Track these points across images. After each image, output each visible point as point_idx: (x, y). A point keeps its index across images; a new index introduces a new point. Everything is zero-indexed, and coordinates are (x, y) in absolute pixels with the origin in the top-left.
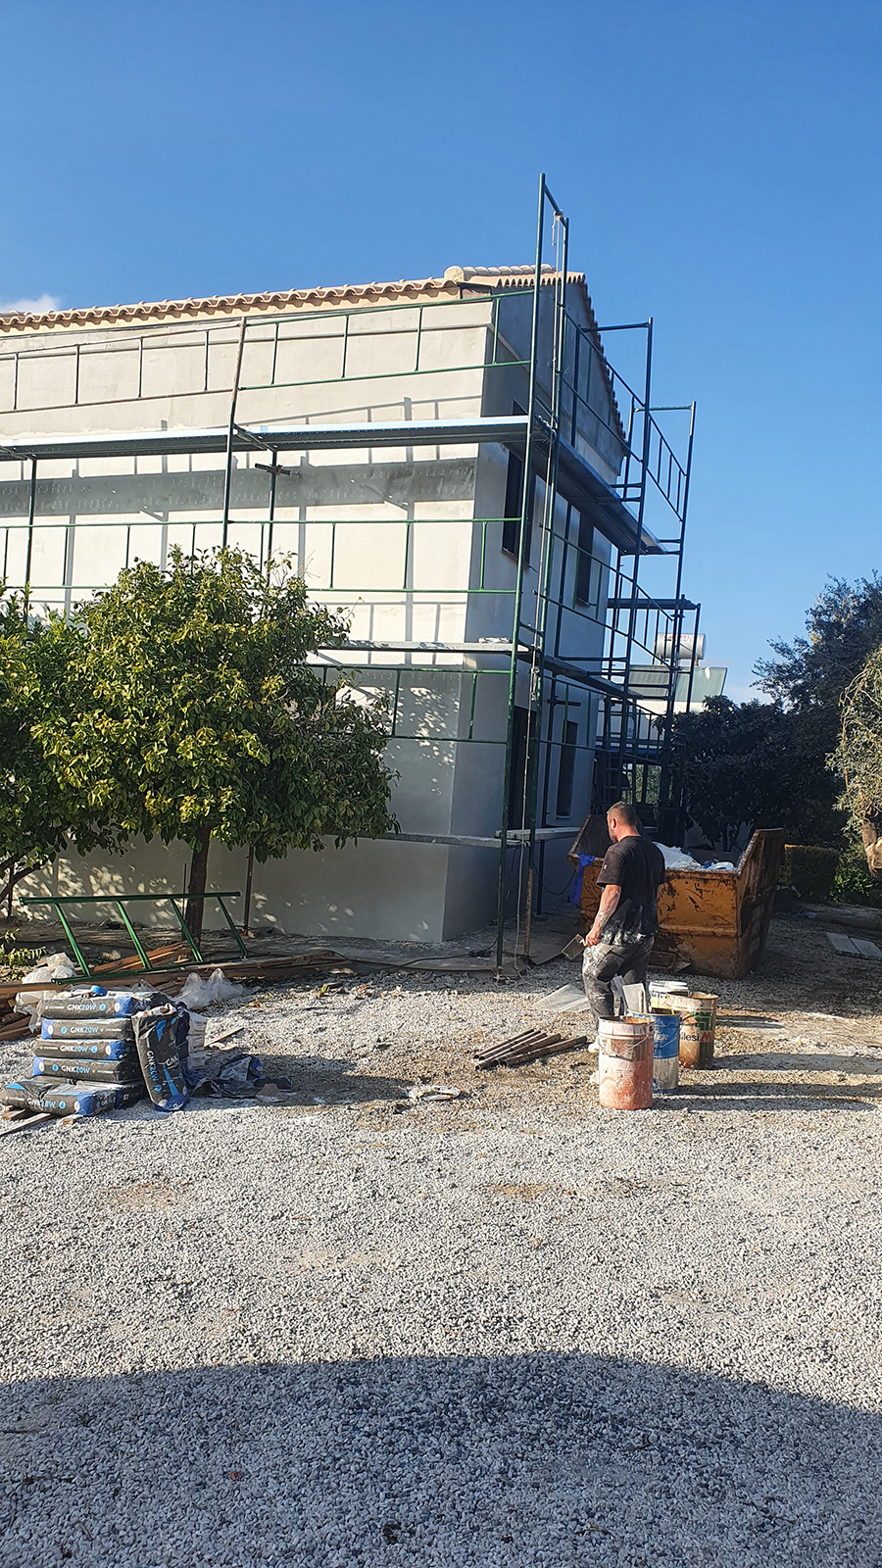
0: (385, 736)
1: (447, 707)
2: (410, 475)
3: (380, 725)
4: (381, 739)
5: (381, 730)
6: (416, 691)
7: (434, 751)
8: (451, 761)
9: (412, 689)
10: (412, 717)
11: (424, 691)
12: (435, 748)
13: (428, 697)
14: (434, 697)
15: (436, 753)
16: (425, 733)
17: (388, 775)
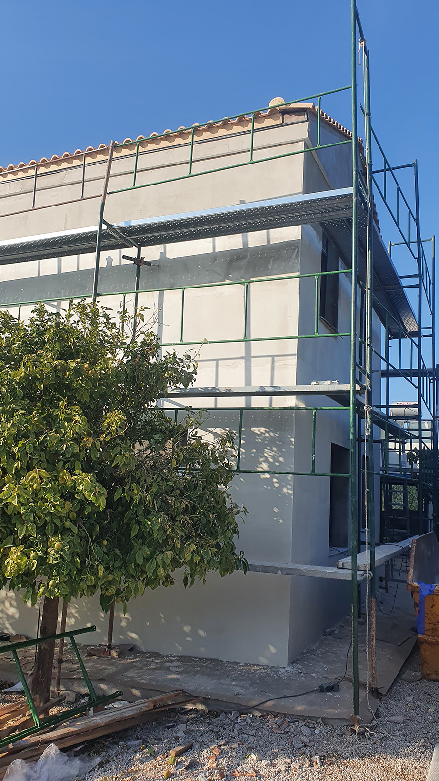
0: (230, 471)
1: (283, 443)
2: (246, 258)
3: (226, 461)
4: (227, 474)
5: (227, 465)
6: (256, 430)
7: (273, 483)
8: (290, 492)
9: (253, 429)
10: (253, 453)
11: (263, 429)
12: (275, 480)
13: (267, 435)
14: (272, 434)
15: (276, 485)
16: (265, 466)
17: (235, 510)
